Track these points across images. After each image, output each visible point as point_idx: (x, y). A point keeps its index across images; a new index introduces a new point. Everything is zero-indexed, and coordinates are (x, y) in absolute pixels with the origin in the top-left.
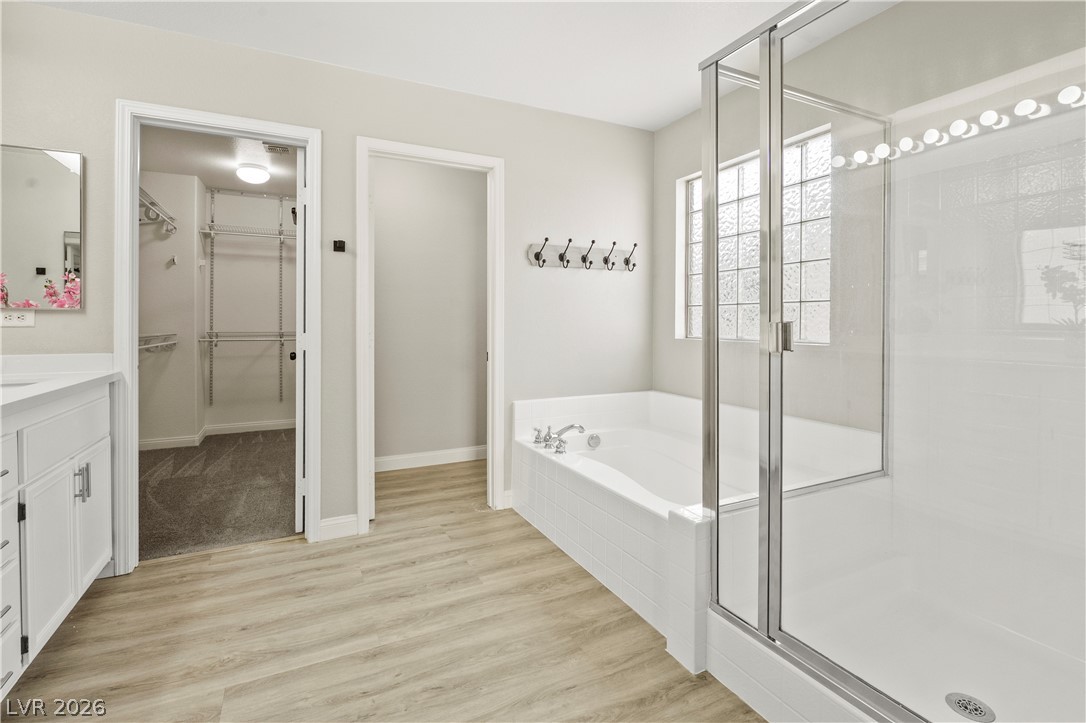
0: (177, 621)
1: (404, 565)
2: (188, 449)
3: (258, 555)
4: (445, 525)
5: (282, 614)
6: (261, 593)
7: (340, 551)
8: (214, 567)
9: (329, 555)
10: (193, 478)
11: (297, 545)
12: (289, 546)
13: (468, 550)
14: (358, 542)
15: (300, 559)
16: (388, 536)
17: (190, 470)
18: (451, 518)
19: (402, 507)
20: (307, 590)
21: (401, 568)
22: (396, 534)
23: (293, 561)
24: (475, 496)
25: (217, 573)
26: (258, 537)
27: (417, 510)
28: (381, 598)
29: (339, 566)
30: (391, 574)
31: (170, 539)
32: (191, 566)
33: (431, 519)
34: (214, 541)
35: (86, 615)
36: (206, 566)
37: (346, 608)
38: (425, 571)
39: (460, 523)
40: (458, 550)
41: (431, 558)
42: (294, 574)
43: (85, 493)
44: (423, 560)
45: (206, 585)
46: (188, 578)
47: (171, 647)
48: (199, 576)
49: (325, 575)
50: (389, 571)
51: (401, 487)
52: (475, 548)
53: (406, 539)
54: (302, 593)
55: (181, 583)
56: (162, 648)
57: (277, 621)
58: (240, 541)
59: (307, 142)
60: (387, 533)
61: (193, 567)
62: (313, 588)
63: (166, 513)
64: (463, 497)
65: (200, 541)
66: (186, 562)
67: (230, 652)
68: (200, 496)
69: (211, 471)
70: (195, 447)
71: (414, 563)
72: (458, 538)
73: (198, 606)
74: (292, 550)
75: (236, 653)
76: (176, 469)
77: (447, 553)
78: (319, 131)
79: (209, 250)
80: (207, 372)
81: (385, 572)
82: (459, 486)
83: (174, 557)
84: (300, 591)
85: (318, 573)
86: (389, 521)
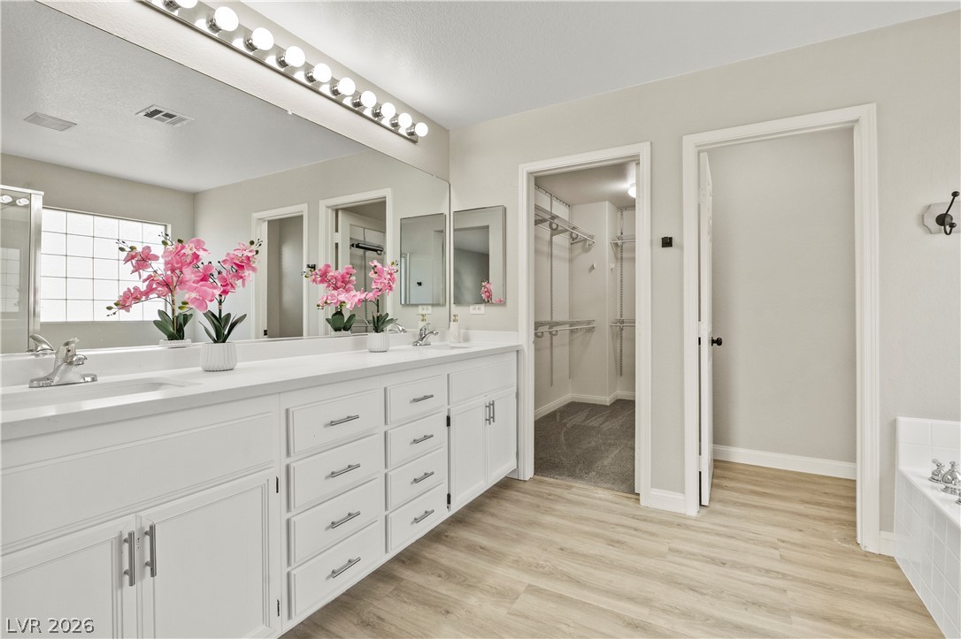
0: (532, 524)
1: (713, 561)
2: (601, 406)
3: (600, 499)
4: (783, 541)
5: (591, 552)
6: (587, 529)
7: (661, 523)
8: (570, 497)
9: (651, 521)
10: (593, 428)
11: (631, 503)
12: (626, 501)
13: (794, 579)
14: (682, 521)
15: (627, 515)
16: (711, 527)
17: (594, 422)
18: (797, 537)
19: (744, 505)
20: (618, 542)
21: (707, 562)
22: (725, 529)
23: (622, 514)
24: (841, 523)
25: (570, 502)
26: (609, 485)
27: (761, 514)
28: (671, 581)
29: (653, 534)
30: (695, 564)
31: (557, 466)
32: (558, 490)
33: (771, 528)
34: (581, 478)
35: (494, 497)
36: (566, 494)
37: (638, 573)
38: (731, 577)
39: (804, 546)
40: (784, 574)
41: (745, 568)
42: (616, 525)
43: (490, 419)
44: (734, 565)
45: (559, 507)
46: (552, 497)
47: (519, 538)
48: (559, 498)
49: (638, 537)
50: (695, 560)
51: (755, 485)
52: (805, 581)
53: (731, 537)
54: (613, 543)
55: (547, 499)
56: (514, 536)
57: (585, 556)
58: (596, 484)
59: (639, 156)
60: (714, 524)
61: (558, 491)
62: (624, 543)
63: (565, 448)
64: (825, 520)
65: (572, 474)
66: (558, 486)
67: (545, 561)
68: (589, 443)
69: (606, 426)
70: (606, 406)
71: (724, 564)
72: (790, 561)
73: (548, 519)
74: (626, 505)
75: (548, 563)
76: (587, 419)
77: (768, 571)
78: (649, 143)
79: (619, 255)
80: (618, 350)
81: (690, 559)
82: (828, 506)
83: (552, 480)
84: (613, 541)
85: (634, 532)
86: (721, 513)
